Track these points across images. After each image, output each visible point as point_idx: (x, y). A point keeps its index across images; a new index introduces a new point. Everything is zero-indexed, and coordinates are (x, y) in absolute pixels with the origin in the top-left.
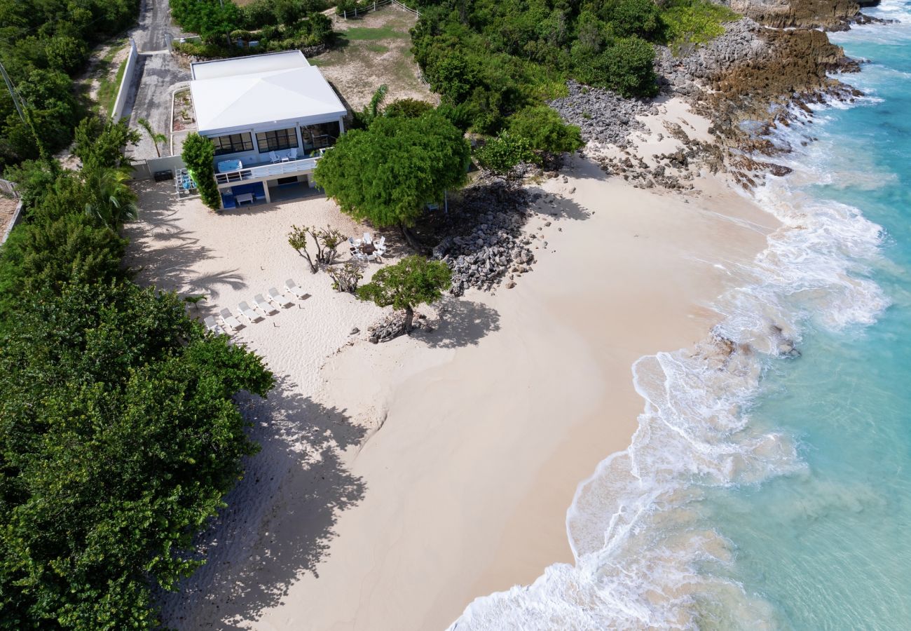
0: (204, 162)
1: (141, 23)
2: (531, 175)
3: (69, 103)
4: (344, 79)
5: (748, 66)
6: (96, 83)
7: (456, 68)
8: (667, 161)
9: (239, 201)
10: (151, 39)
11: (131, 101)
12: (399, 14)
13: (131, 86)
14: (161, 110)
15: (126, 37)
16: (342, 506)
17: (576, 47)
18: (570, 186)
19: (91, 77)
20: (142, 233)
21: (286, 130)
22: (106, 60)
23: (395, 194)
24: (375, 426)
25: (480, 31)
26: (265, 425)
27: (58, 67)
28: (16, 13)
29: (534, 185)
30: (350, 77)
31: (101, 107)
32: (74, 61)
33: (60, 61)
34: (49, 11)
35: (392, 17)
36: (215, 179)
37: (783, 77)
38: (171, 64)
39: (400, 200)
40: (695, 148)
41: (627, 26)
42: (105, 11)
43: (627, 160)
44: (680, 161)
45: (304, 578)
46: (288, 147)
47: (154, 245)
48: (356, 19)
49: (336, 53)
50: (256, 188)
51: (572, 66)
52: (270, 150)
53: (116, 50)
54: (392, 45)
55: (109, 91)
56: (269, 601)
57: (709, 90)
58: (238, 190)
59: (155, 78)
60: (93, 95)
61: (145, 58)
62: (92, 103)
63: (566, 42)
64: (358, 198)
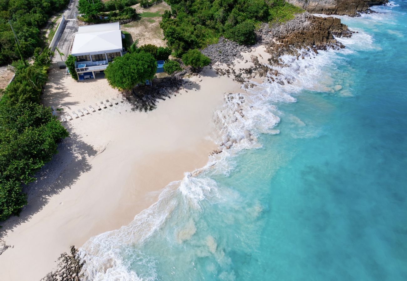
1: (69, 7)
2: (188, 74)
3: (36, 40)
4: (136, 33)
5: (299, 33)
6: (49, 31)
7: (170, 33)
8: (244, 71)
9: (85, 78)
10: (71, 14)
11: (59, 39)
12: (164, 7)
13: (60, 33)
14: (68, 42)
15: (63, 13)
16: (83, 172)
17: (227, 23)
18: (200, 79)
19: (47, 29)
20: (51, 87)
21: (102, 54)
22: (54, 22)
24: (101, 151)
25: (192, 15)
26: (69, 148)
27: (35, 25)
28: (24, 4)
29: (187, 78)
30: (138, 32)
31: (49, 40)
32: (42, 23)
33: (36, 23)
34: (35, 4)
35: (161, 8)
36: (76, 71)
37: (311, 38)
38: (76, 24)
40: (258, 67)
41: (252, 15)
42: (55, 3)
43: (229, 70)
44: (249, 71)
45: (67, 188)
46: (103, 60)
47: (54, 91)
48: (147, 8)
49: (136, 22)
50: (90, 73)
51: (224, 31)
52: (96, 61)
53: (58, 18)
54: (157, 20)
55: (52, 34)
56: (56, 193)
57: (278, 43)
58: (85, 74)
59: (69, 30)
60: (47, 36)
61: (67, 21)
62: (46, 38)
63: (223, 22)
64: (113, 81)
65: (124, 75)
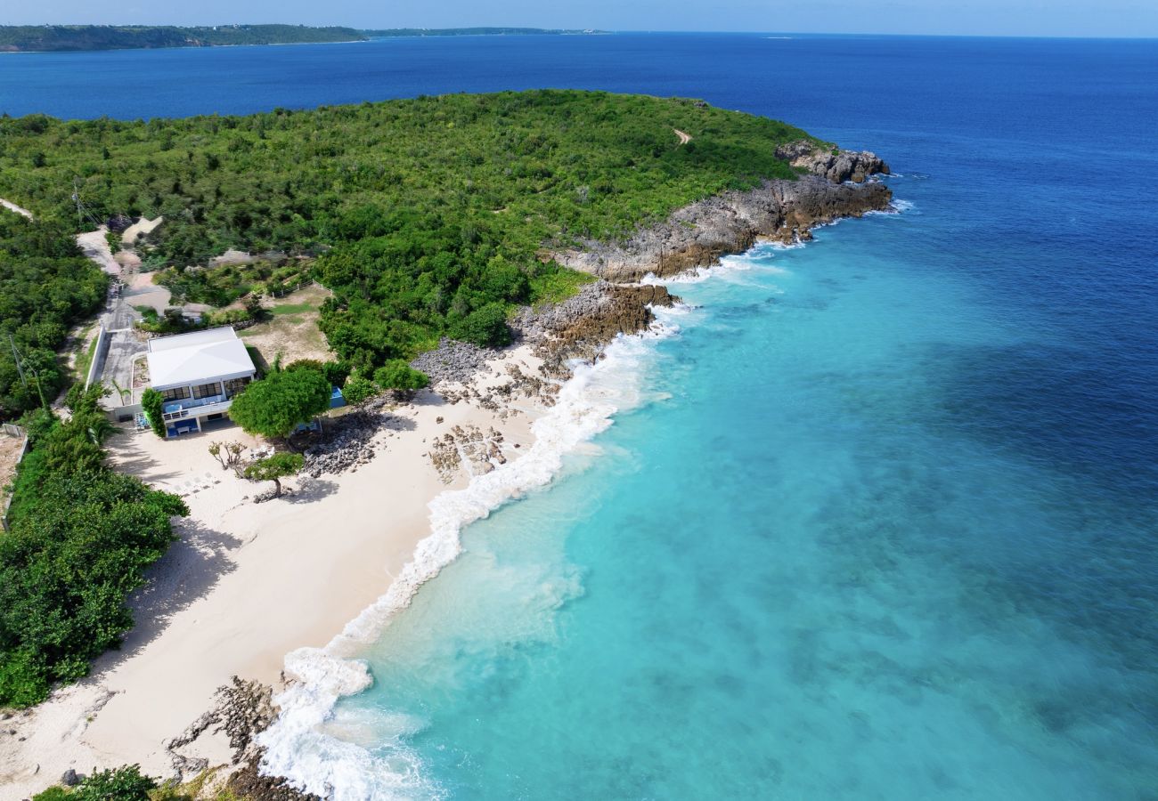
0: (156, 407)
1: (108, 307)
2: (389, 405)
3: (57, 371)
4: (267, 345)
5: (591, 318)
6: (73, 356)
7: (343, 336)
8: (496, 391)
9: (179, 432)
10: (116, 320)
11: (100, 368)
12: (318, 292)
13: (101, 357)
14: (124, 373)
15: (96, 318)
16: (224, 574)
17: (451, 313)
18: (414, 411)
19: (69, 351)
20: (112, 454)
21: (213, 384)
22: (80, 337)
23: (275, 417)
24: (249, 540)
25: (378, 303)
26: (185, 542)
27: (46, 346)
28: (13, 307)
29: (389, 411)
30: (272, 343)
31: (78, 373)
32: (57, 340)
33: (47, 341)
34: (38, 304)
35: (311, 295)
36: (163, 417)
37: (615, 325)
38: (132, 339)
39: (277, 421)
40: (521, 381)
41: (497, 293)
42: (81, 302)
43: (466, 392)
44: (506, 390)
45: (199, 602)
46: (215, 395)
47: (120, 461)
48: (283, 297)
49: (263, 325)
50: (192, 422)
51: (446, 326)
52: (202, 397)
53: (87, 330)
54: (308, 318)
55: (83, 361)
56: (179, 609)
57: (554, 338)
58: (179, 424)
59: (119, 350)
60: (71, 365)
61: (111, 335)
62: (71, 370)
63: (443, 309)
64: (253, 423)
65: (275, 407)
